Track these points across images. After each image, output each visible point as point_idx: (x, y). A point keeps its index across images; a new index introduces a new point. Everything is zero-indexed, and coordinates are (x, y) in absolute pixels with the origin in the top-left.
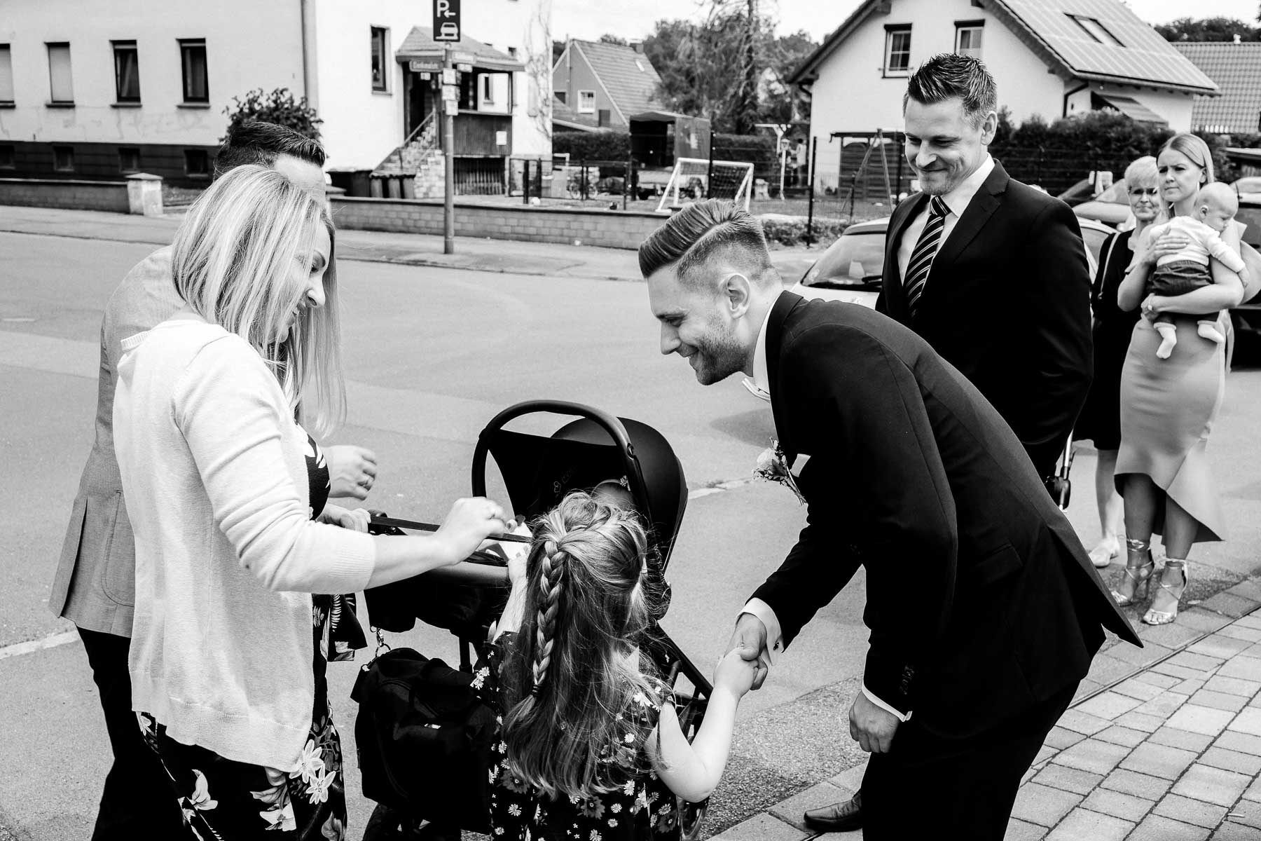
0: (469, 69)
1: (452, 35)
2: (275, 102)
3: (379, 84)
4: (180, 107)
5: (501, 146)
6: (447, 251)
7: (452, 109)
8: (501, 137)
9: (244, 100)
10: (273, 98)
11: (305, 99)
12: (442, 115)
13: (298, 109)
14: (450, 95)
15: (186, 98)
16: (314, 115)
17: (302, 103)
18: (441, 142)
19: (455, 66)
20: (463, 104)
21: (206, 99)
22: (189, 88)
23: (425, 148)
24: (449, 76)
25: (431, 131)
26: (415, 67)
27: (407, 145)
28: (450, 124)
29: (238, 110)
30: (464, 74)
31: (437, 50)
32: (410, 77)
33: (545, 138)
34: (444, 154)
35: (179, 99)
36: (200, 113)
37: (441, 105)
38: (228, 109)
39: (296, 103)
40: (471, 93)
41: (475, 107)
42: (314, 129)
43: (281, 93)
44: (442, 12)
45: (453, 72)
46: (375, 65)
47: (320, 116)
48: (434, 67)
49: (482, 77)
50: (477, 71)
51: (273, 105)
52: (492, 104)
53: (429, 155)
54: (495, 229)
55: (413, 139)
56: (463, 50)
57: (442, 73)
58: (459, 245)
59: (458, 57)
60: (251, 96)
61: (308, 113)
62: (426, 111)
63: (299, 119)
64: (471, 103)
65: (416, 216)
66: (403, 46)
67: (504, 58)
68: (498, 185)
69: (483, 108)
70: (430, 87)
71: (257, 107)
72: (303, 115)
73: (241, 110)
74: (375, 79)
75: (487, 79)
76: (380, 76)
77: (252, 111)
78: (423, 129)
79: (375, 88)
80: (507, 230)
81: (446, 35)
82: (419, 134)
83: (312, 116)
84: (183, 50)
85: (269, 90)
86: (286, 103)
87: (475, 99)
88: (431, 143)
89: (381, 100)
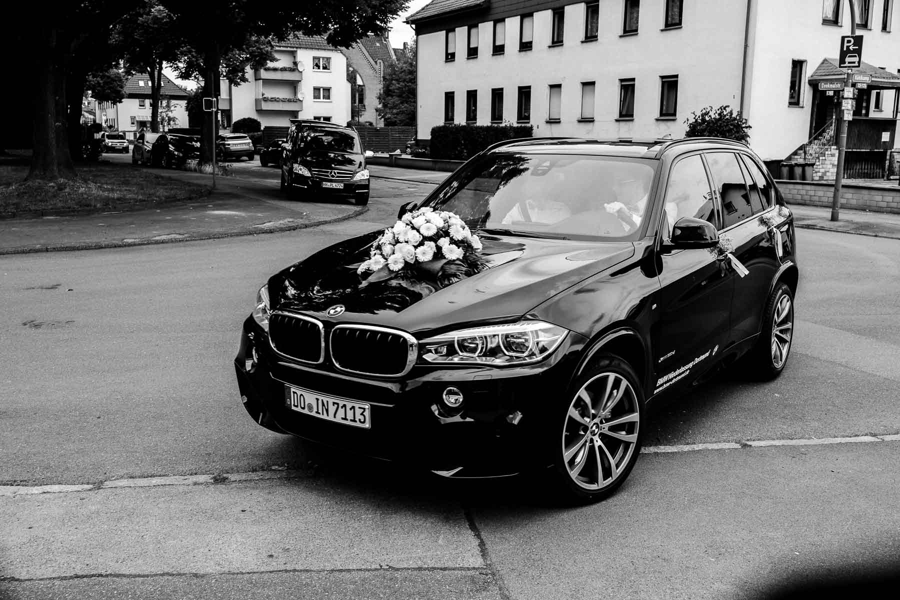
0: (865, 86)
1: (854, 63)
2: (719, 114)
3: (795, 101)
4: (657, 120)
5: (884, 142)
6: (834, 218)
7: (848, 116)
8: (886, 137)
9: (699, 114)
10: (718, 112)
11: (740, 113)
12: (840, 120)
13: (735, 119)
14: (848, 107)
15: (662, 114)
16: (746, 123)
17: (738, 115)
18: (836, 141)
19: (854, 85)
20: (857, 112)
21: (674, 114)
22: (664, 108)
23: (824, 145)
24: (849, 92)
25: (831, 132)
26: (823, 86)
27: (810, 143)
28: (845, 129)
29: (694, 120)
30: (860, 90)
31: (841, 74)
32: (818, 95)
34: (838, 149)
35: (657, 114)
36: (670, 124)
37: (840, 113)
38: (688, 120)
39: (734, 116)
40: (864, 104)
41: (867, 114)
42: (744, 132)
43: (725, 109)
44: (848, 47)
45: (851, 89)
46: (793, 87)
47: (750, 123)
48: (837, 86)
49: (874, 93)
50: (871, 87)
51: (718, 117)
52: (881, 111)
53: (827, 150)
54: (874, 204)
55: (815, 139)
56: (863, 73)
57: (843, 90)
58: (843, 215)
59: (857, 78)
60: (704, 111)
61: (741, 122)
62: (828, 118)
63: (734, 126)
64: (864, 112)
65: (812, 193)
66: (815, 73)
67: (894, 77)
68: (878, 171)
69: (873, 114)
70: (833, 100)
71: (707, 118)
72: (738, 123)
73: (696, 120)
74: (791, 97)
75: (878, 94)
76: (796, 95)
77: (703, 120)
78: (824, 131)
79: (790, 104)
80: (884, 204)
81: (849, 63)
82: (820, 134)
83: (743, 124)
84: (663, 83)
85: (716, 107)
86: (727, 115)
87: (868, 109)
88: (829, 141)
89: (795, 110)
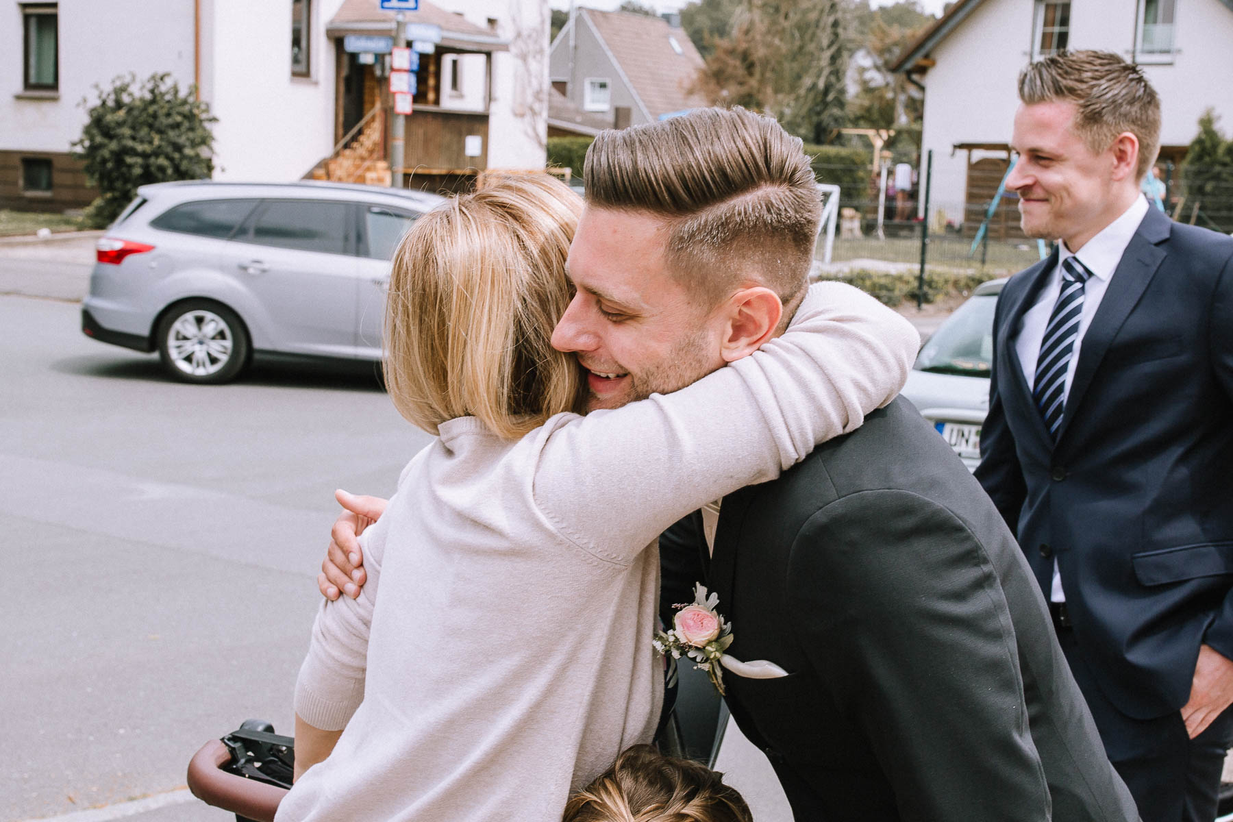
0: (430, 49)
2: (152, 91)
3: (301, 69)
4: (18, 98)
5: (472, 158)
7: (404, 105)
8: (473, 145)
9: (108, 88)
10: (150, 86)
11: (195, 90)
12: (389, 112)
13: (184, 102)
14: (402, 86)
15: (27, 85)
16: (207, 110)
17: (190, 94)
18: (385, 150)
19: (409, 45)
20: (419, 97)
21: (55, 86)
22: (32, 72)
23: (363, 159)
24: (402, 59)
25: (373, 135)
26: (352, 45)
27: (337, 154)
28: (400, 127)
29: (98, 103)
30: (423, 57)
31: (384, 21)
32: (345, 60)
33: (536, 146)
34: (390, 168)
35: (17, 85)
36: (46, 107)
37: (389, 97)
38: (85, 100)
39: (183, 93)
40: (431, 82)
41: (437, 102)
42: (204, 129)
43: (162, 79)
45: (406, 53)
46: (296, 42)
47: (216, 111)
48: (380, 45)
49: (447, 60)
50: (441, 50)
51: (148, 96)
52: (461, 96)
53: (368, 169)
55: (346, 146)
56: (424, 22)
57: (391, 54)
59: (413, 32)
60: (118, 84)
61: (198, 107)
62: (367, 106)
63: (185, 116)
64: (431, 96)
66: (338, 15)
67: (480, 32)
69: (449, 102)
70: (372, 73)
71: (126, 99)
72: (191, 111)
73: (104, 103)
74: (296, 60)
75: (455, 63)
76: (303, 57)
77: (119, 105)
78: (360, 132)
79: (295, 74)
82: (355, 138)
83: (204, 111)
84: (27, 18)
85: (144, 74)
86: (167, 93)
87: (437, 89)
88: (371, 152)
89: (303, 91)
